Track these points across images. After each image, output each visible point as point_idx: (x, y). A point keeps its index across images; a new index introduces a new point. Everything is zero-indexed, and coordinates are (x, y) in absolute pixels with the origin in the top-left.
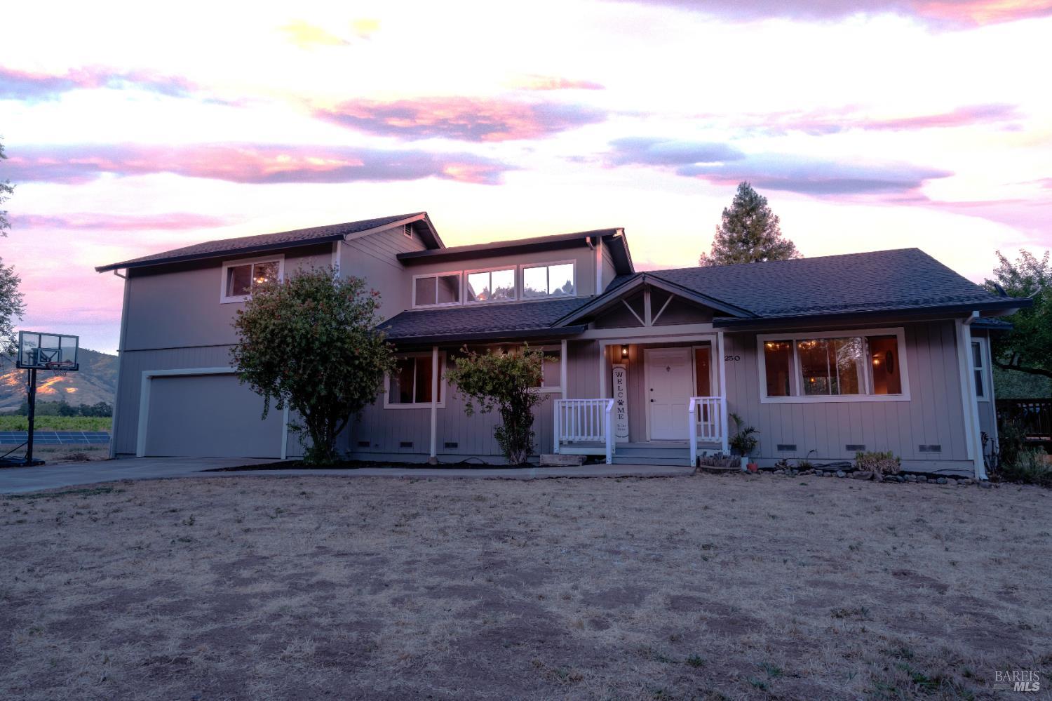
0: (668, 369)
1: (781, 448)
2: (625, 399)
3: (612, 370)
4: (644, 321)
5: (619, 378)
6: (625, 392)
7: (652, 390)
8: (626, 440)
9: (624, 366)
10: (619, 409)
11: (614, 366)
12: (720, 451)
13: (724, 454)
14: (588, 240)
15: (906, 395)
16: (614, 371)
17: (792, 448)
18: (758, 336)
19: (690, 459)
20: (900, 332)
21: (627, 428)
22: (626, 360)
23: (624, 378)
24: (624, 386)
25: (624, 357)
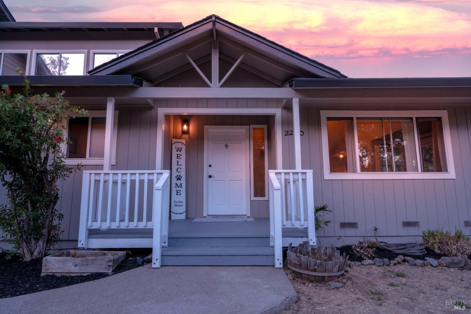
0: (227, 146)
1: (343, 225)
2: (183, 174)
3: (172, 144)
4: (211, 81)
5: (179, 153)
6: (183, 167)
7: (210, 166)
8: (183, 217)
9: (184, 141)
10: (176, 184)
11: (174, 140)
12: (305, 239)
13: (311, 243)
14: (156, 30)
15: (451, 173)
16: (174, 146)
17: (353, 225)
18: (322, 112)
19: (273, 255)
20: (444, 114)
21: (184, 204)
22: (186, 136)
23: (183, 153)
24: (183, 161)
25: (184, 132)
